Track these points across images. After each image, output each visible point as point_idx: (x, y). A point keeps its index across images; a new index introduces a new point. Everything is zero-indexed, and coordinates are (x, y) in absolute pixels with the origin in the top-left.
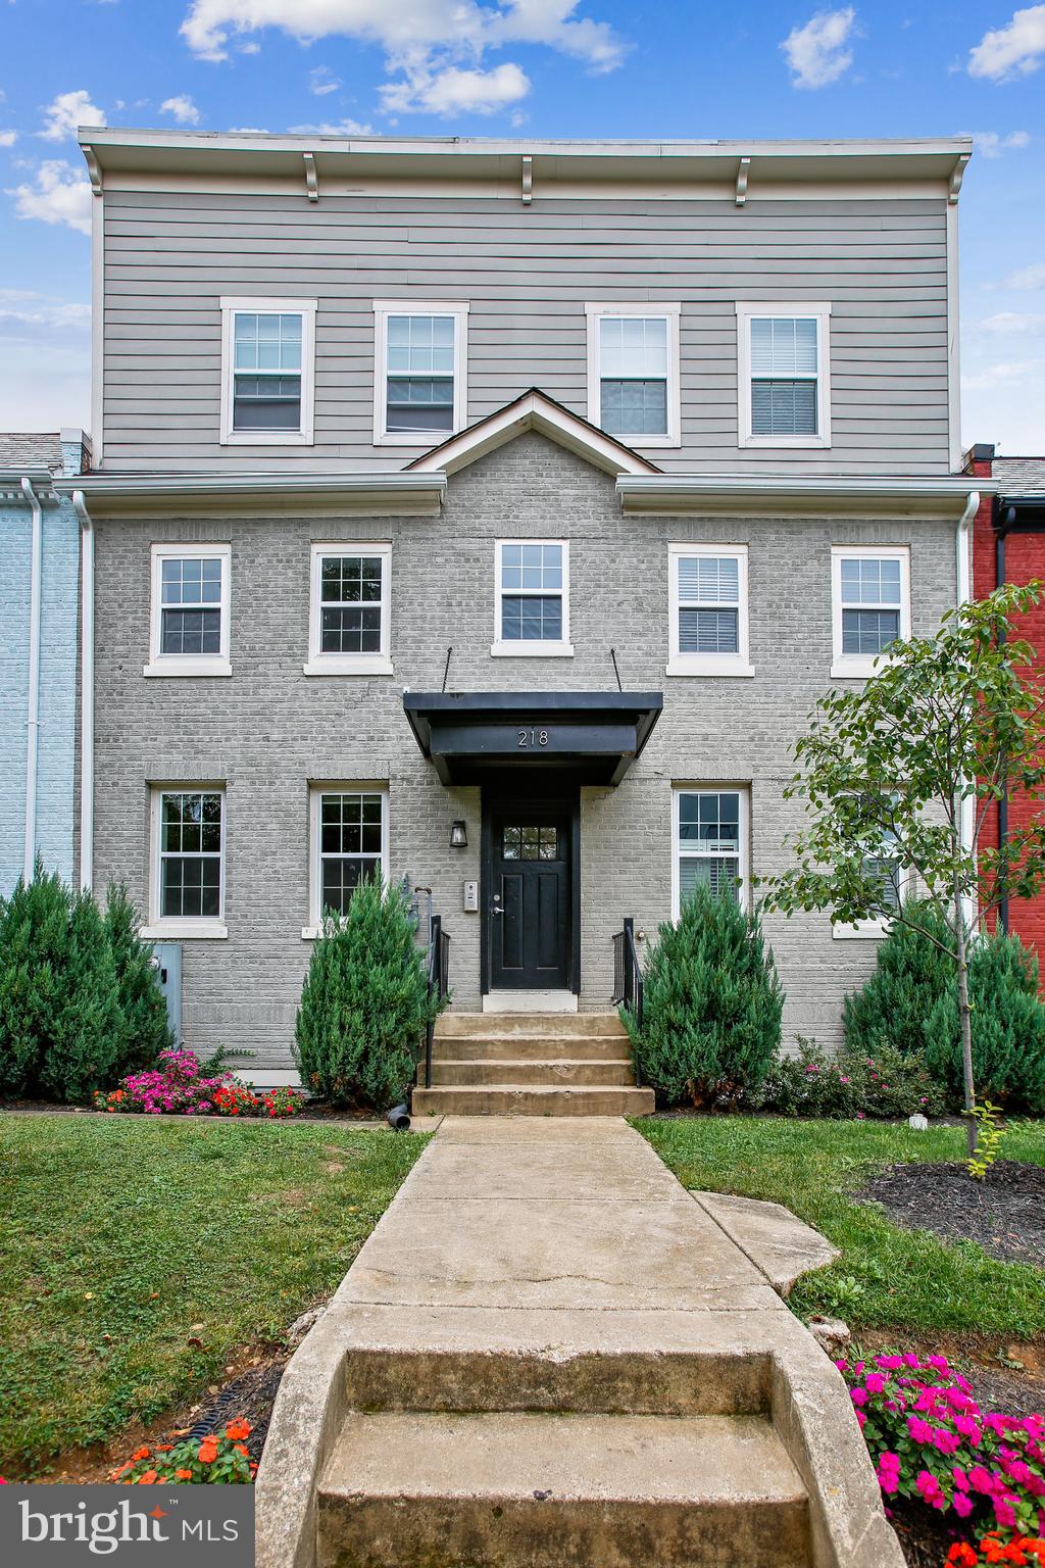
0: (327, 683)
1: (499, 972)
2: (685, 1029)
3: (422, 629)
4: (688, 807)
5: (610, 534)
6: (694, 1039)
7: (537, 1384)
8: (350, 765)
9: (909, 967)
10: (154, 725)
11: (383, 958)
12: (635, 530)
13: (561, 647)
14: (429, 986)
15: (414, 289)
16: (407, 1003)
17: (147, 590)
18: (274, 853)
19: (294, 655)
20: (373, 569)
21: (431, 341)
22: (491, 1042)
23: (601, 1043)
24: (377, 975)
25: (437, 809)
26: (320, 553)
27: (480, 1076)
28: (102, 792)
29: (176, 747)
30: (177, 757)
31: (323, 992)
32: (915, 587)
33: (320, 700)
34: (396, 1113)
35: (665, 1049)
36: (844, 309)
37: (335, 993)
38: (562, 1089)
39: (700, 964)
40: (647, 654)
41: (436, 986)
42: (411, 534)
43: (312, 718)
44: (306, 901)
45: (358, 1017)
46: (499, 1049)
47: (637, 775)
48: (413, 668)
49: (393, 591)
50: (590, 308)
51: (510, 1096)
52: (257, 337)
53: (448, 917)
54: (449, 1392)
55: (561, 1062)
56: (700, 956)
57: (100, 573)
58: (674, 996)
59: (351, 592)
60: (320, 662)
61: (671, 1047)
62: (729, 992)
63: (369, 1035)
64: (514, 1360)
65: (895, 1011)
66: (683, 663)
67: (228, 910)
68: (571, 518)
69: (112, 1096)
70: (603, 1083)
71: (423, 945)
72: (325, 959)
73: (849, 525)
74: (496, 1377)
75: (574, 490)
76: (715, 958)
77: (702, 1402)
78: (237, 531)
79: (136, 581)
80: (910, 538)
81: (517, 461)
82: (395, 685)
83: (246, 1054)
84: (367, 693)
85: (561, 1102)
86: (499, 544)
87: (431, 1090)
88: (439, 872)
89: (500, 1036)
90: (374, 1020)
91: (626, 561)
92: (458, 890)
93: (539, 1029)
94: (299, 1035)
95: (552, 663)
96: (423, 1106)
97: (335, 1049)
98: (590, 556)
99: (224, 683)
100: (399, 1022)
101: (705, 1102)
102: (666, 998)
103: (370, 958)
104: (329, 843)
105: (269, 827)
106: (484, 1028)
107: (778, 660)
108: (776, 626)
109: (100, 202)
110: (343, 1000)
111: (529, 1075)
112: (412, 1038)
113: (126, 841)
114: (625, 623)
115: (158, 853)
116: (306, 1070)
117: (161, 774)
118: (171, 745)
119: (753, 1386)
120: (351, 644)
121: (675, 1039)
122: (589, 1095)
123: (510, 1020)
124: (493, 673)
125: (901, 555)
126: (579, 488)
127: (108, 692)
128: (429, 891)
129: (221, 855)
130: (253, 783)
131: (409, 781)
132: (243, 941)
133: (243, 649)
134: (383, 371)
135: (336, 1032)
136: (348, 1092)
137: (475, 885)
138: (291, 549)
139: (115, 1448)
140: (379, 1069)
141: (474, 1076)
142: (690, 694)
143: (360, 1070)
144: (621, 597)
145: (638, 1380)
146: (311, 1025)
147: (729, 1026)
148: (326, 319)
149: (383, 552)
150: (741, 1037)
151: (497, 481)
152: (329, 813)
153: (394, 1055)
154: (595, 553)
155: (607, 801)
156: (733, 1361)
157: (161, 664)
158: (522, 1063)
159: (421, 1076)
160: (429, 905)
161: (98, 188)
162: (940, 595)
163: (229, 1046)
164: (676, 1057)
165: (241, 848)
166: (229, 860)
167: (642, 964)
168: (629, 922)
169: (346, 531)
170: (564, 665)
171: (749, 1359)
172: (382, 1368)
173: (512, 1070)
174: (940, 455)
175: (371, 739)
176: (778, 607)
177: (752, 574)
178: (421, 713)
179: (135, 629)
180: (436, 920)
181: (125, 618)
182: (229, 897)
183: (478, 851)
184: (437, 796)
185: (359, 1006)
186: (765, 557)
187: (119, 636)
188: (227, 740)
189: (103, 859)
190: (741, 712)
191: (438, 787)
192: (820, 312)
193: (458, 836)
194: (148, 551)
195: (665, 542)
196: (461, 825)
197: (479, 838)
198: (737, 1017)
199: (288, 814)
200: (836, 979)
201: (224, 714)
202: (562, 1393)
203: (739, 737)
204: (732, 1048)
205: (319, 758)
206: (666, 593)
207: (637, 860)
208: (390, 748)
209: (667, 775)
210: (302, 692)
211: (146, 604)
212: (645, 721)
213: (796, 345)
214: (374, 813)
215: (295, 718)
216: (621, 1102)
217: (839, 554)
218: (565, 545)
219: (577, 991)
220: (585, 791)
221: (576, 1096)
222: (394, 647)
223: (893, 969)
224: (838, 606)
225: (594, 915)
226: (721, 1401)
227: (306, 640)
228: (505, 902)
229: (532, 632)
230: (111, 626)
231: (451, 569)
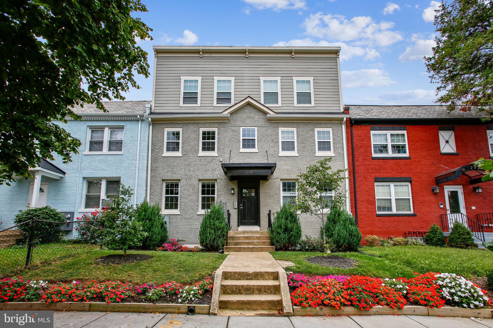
0: (203, 158)
1: (242, 221)
2: (281, 234)
3: (224, 146)
4: (284, 185)
5: (266, 126)
6: (282, 235)
7: (248, 276)
8: (208, 176)
9: (332, 220)
10: (164, 167)
11: (218, 219)
12: (271, 125)
13: (256, 150)
14: (227, 225)
15: (223, 74)
16: (223, 228)
17: (163, 138)
18: (191, 195)
19: (196, 152)
20: (214, 133)
21: (227, 84)
22: (240, 237)
23: (264, 237)
24: (217, 223)
25: (228, 186)
26: (202, 130)
27: (238, 244)
28: (152, 182)
29: (169, 172)
30: (169, 174)
31: (205, 226)
32: (334, 137)
33: (201, 162)
34: (221, 251)
35: (277, 238)
36: (316, 78)
37: (208, 226)
38: (255, 246)
39: (283, 220)
40: (274, 152)
41: (228, 225)
42: (222, 126)
43: (200, 166)
44: (198, 206)
45: (213, 231)
46: (242, 238)
47: (272, 178)
48: (222, 155)
49: (218, 138)
50: (261, 78)
51: (244, 248)
52: (188, 84)
53: (230, 209)
54: (236, 277)
55: (255, 241)
56: (283, 218)
57: (153, 134)
58: (278, 227)
59: (209, 139)
60: (202, 153)
61: (278, 237)
62: (290, 226)
63: (215, 235)
64: (244, 273)
65: (330, 230)
66: (282, 153)
67: (180, 208)
68: (257, 122)
69: (160, 248)
70: (264, 245)
71: (226, 216)
72: (206, 219)
73: (319, 124)
74: (242, 275)
75: (258, 116)
76: (287, 219)
77: (269, 278)
78: (183, 125)
79: (161, 136)
80: (332, 126)
81: (245, 110)
82: (218, 158)
83: (184, 241)
84: (212, 160)
85: (255, 249)
86: (241, 128)
87: (228, 247)
88: (228, 200)
89: (242, 235)
90: (216, 232)
91: (270, 131)
92: (232, 203)
93: (251, 234)
94: (200, 235)
95: (253, 154)
96: (226, 250)
97: (208, 238)
98: (261, 130)
99: (180, 158)
100: (221, 232)
101: (285, 248)
102: (277, 227)
103: (215, 219)
104: (203, 193)
105: (190, 189)
106: (239, 234)
107: (304, 153)
108: (303, 145)
109: (156, 58)
110: (210, 228)
111: (248, 243)
112: (224, 236)
113: (157, 193)
114: (269, 145)
115: (164, 195)
116: (202, 243)
117: (166, 178)
118: (168, 171)
119: (276, 276)
120: (208, 149)
121: (279, 235)
122: (261, 247)
123: (244, 232)
124: (240, 156)
125: (330, 130)
126: (259, 116)
127: (154, 160)
128: (226, 204)
129: (179, 196)
130: (186, 180)
131: (221, 179)
132: (184, 215)
133: (184, 150)
134: (216, 91)
135: (208, 234)
136: (211, 247)
137: (236, 202)
138: (195, 129)
139: (193, 284)
140: (217, 242)
141: (237, 244)
142: (284, 160)
143: (213, 242)
144: (268, 139)
145: (261, 275)
146: (203, 233)
147: (289, 233)
148: (203, 80)
149: (216, 130)
150: (292, 235)
151: (241, 115)
152: (203, 186)
153: (220, 239)
154: (263, 130)
155: (266, 184)
156: (273, 272)
157: (166, 154)
158: (247, 241)
159: (225, 244)
160: (226, 207)
161: (156, 56)
162: (339, 138)
163: (180, 239)
164: (279, 239)
165: (183, 194)
166: (181, 197)
167: (272, 220)
168: (270, 211)
169: (208, 125)
170: (256, 154)
171: (275, 272)
172: (227, 274)
173: (245, 242)
174: (338, 108)
175: (213, 170)
176: (303, 141)
177: (297, 134)
178: (225, 167)
179: (160, 146)
180: (228, 211)
181: (158, 144)
182: (180, 205)
183: (237, 195)
184: (228, 183)
185: (213, 229)
186: (300, 130)
187: (157, 148)
188: (181, 170)
189: (152, 197)
190: (296, 164)
191: (228, 181)
192: (311, 79)
193: (233, 192)
194: (164, 129)
195: (278, 127)
196: (233, 189)
197: (237, 192)
198: (291, 231)
199: (194, 187)
200: (319, 223)
201: (180, 165)
202: (251, 277)
203: (295, 169)
204: (290, 237)
205: (201, 174)
206: (278, 138)
207: (273, 197)
208: (217, 172)
209: (279, 178)
210: (197, 160)
211: (163, 141)
212: (273, 169)
213: (306, 85)
214: (213, 186)
215: (196, 166)
216: (268, 249)
217: (317, 130)
218: (256, 128)
219: (259, 226)
220: (261, 182)
221: (258, 248)
222: (218, 150)
223: (329, 221)
224: (317, 141)
225: (263, 209)
226: (272, 278)
227: (198, 149)
228: (243, 206)
229: (249, 147)
230: (155, 146)
231: (231, 133)
